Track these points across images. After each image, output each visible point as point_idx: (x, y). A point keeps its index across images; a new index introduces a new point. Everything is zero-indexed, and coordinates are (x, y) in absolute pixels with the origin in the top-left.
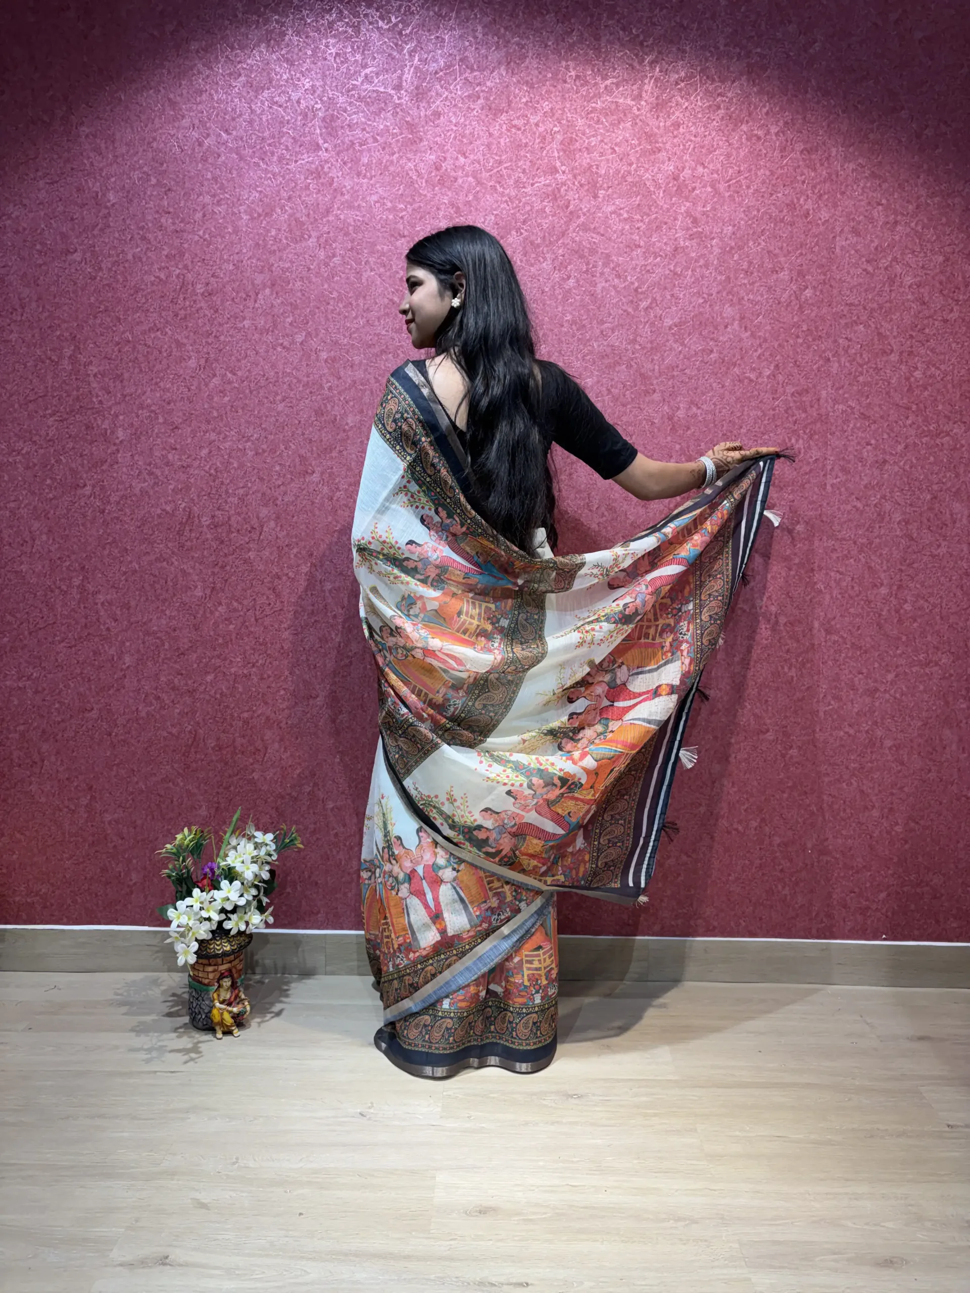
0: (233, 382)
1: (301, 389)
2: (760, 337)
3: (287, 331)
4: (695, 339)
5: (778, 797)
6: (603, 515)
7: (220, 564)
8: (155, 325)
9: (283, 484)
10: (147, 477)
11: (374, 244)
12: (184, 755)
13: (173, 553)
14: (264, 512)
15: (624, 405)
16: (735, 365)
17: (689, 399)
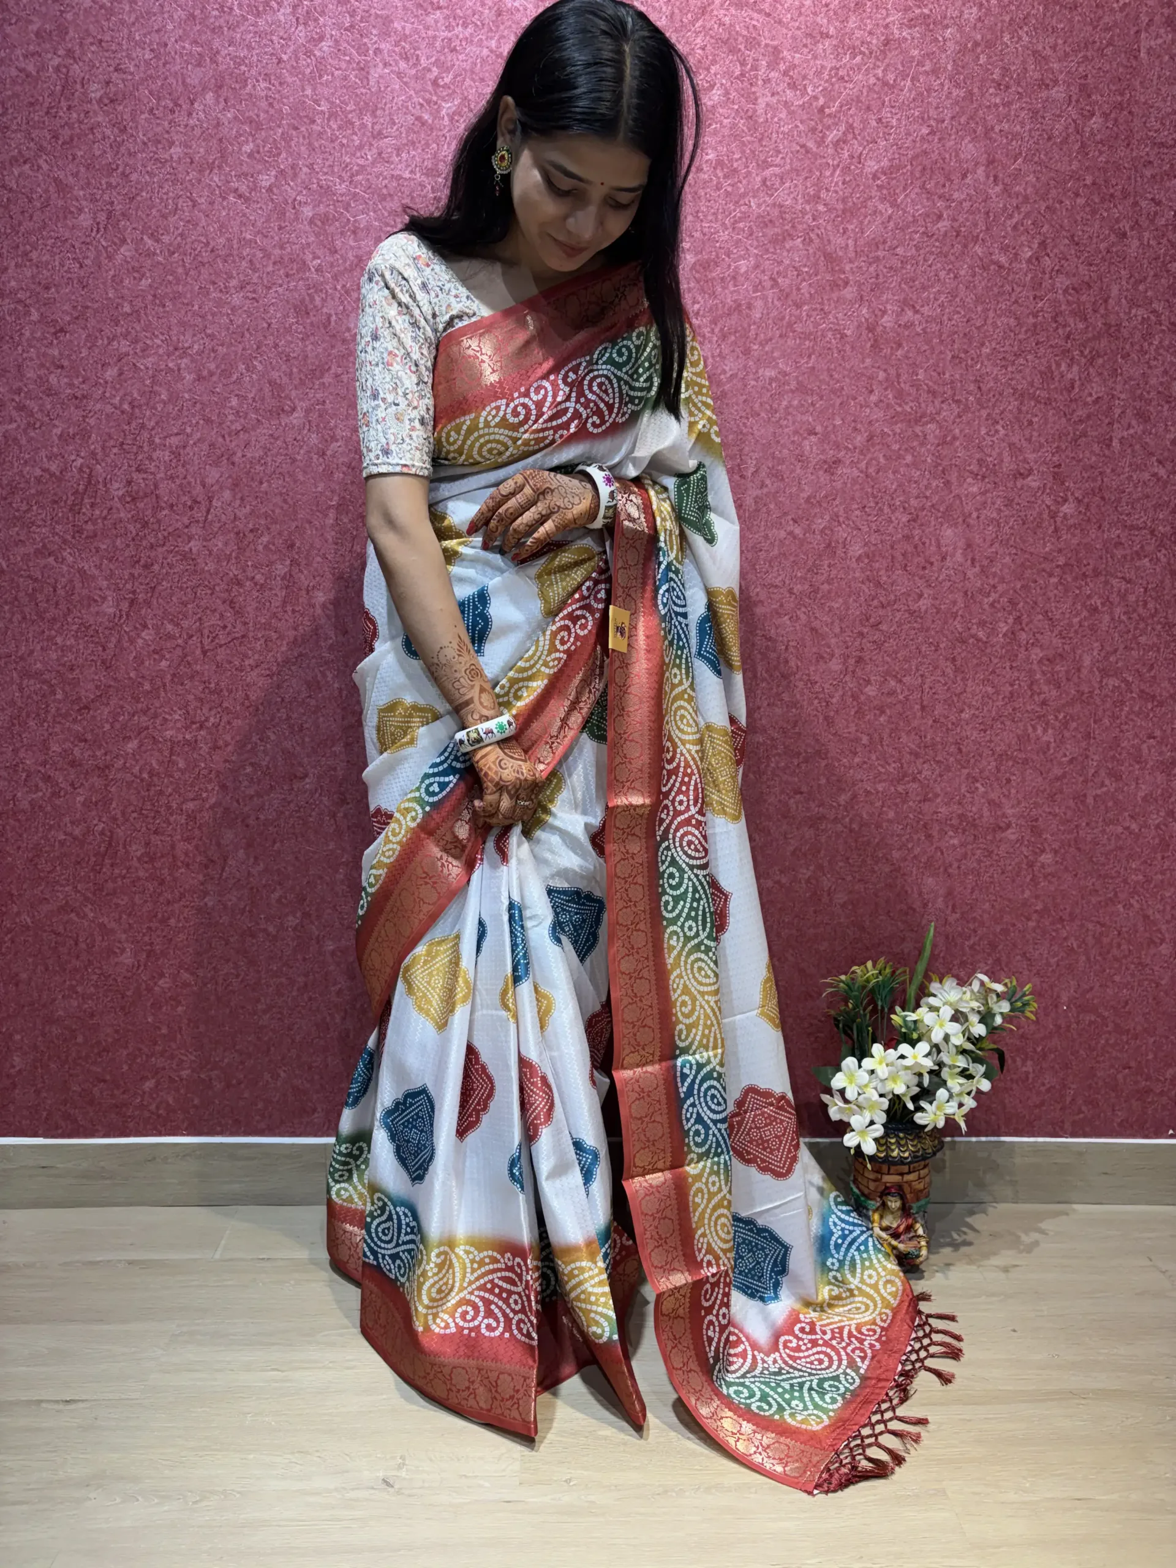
0: (154, 254)
1: (270, 269)
2: (1017, 195)
3: (245, 168)
4: (913, 196)
5: (1019, 925)
6: (763, 485)
7: (142, 562)
8: (20, 152)
9: (244, 429)
10: (14, 413)
11: (387, 21)
12: (93, 870)
13: (65, 541)
14: (213, 475)
15: (798, 306)
16: (976, 239)
17: (903, 296)
